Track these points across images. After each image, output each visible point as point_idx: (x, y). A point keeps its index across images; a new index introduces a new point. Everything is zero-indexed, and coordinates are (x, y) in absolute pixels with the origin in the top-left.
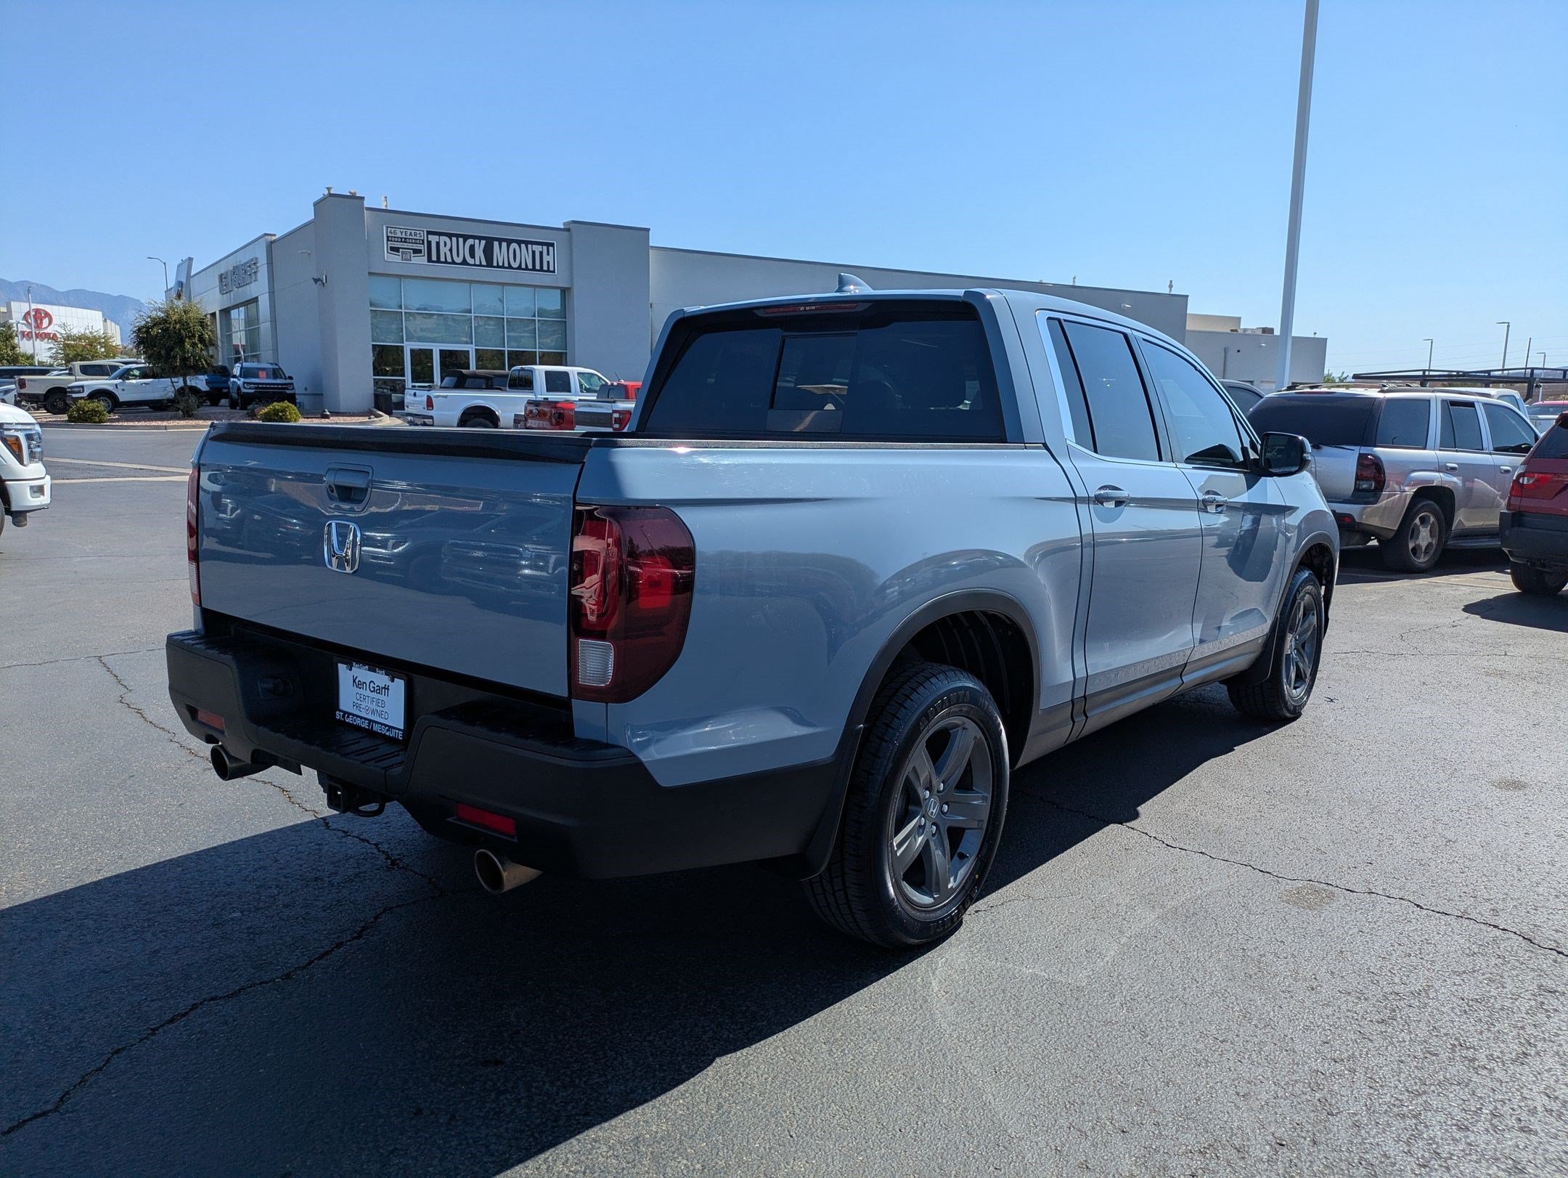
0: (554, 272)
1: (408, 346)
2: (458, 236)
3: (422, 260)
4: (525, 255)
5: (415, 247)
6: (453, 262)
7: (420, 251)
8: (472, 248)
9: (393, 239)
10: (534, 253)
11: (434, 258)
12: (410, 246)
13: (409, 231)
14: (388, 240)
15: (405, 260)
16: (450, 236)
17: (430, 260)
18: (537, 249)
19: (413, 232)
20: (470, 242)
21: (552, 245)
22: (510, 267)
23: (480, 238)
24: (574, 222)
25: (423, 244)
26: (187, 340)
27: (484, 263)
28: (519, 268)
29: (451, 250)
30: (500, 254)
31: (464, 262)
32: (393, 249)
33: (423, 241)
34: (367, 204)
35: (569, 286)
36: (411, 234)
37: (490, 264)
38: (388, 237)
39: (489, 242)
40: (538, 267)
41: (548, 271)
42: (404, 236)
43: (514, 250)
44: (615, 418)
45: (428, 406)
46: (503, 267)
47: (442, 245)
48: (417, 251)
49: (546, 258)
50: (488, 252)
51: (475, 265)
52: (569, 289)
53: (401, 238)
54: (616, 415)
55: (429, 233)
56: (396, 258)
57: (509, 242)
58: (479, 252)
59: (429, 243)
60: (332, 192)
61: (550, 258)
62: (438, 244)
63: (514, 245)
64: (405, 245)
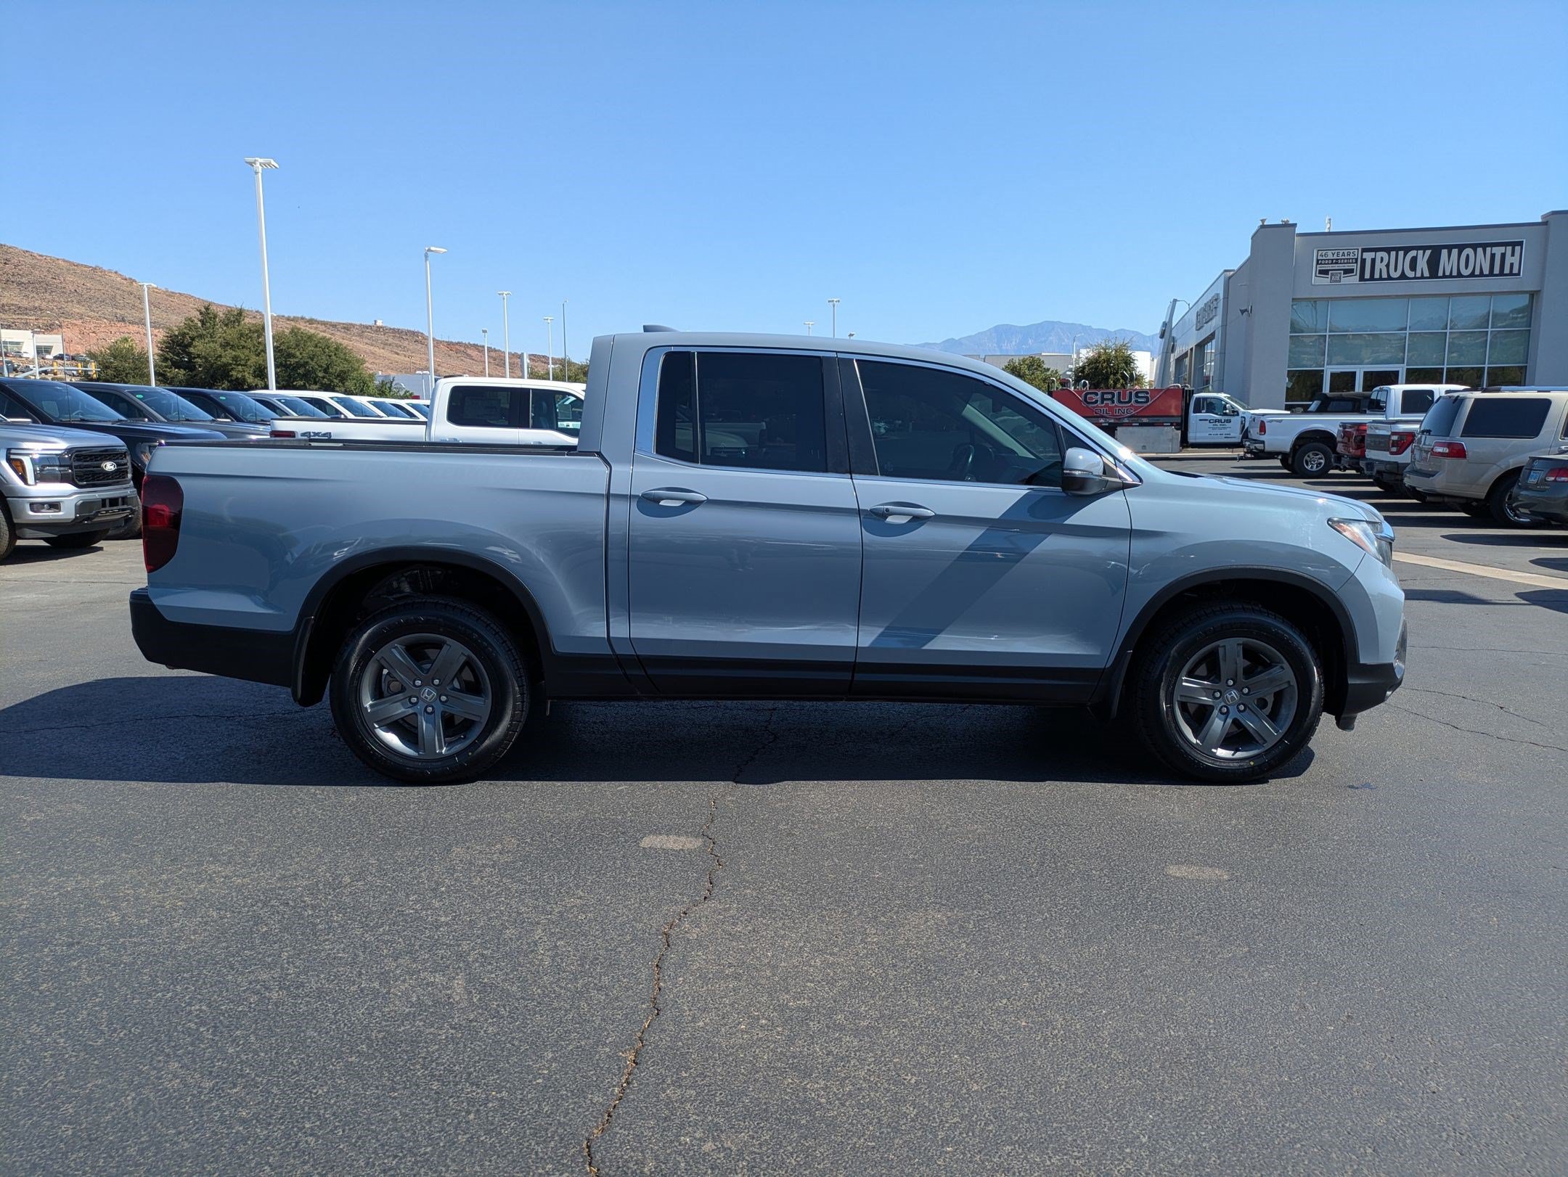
0: (1519, 274)
1: (1328, 371)
2: (1397, 249)
3: (1354, 279)
4: (1481, 260)
5: (1347, 267)
6: (1389, 278)
7: (1351, 271)
8: (1414, 260)
9: (1323, 262)
10: (1493, 256)
11: (1367, 275)
12: (1341, 266)
13: (1341, 252)
14: (1317, 263)
15: (1335, 281)
16: (1388, 250)
17: (1362, 278)
18: (1498, 251)
19: (1346, 252)
20: (1413, 253)
21: (1520, 244)
22: (1460, 275)
23: (1424, 248)
24: (1554, 213)
25: (1356, 262)
26: (1112, 376)
27: (1426, 274)
28: (1472, 275)
29: (1388, 266)
30: (1447, 263)
31: (1403, 276)
32: (1322, 272)
33: (1357, 259)
34: (1298, 231)
35: (1539, 289)
36: (1343, 254)
37: (1434, 273)
38: (1318, 260)
39: (1436, 251)
40: (1497, 271)
41: (1511, 274)
42: (1335, 257)
43: (1468, 256)
44: (1393, 441)
45: (1261, 431)
46: (1451, 276)
47: (1378, 261)
48: (1347, 271)
49: (1509, 260)
50: (1433, 264)
51: (1415, 278)
52: (1538, 292)
53: (1332, 260)
54: (1395, 438)
55: (1364, 250)
56: (1325, 281)
57: (1461, 248)
58: (1422, 264)
59: (1363, 261)
60: (1265, 224)
61: (1515, 260)
62: (1373, 261)
63: (1469, 251)
64: (1336, 266)
